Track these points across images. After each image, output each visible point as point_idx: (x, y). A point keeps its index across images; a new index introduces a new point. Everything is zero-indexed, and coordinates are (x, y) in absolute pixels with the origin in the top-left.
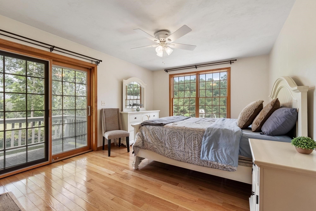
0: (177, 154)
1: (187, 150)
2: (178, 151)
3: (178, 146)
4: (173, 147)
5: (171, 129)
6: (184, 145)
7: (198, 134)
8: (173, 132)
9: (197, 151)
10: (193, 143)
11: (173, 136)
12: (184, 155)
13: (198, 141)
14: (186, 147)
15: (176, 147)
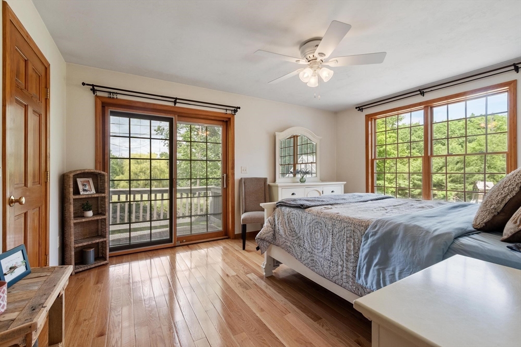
0: (319, 264)
1: (335, 258)
2: (322, 257)
3: (322, 249)
4: (314, 249)
5: (313, 217)
6: (331, 249)
7: (356, 230)
8: (316, 222)
9: (351, 264)
10: (345, 247)
11: (316, 230)
12: (330, 267)
13: (354, 244)
14: (334, 253)
15: (319, 249)
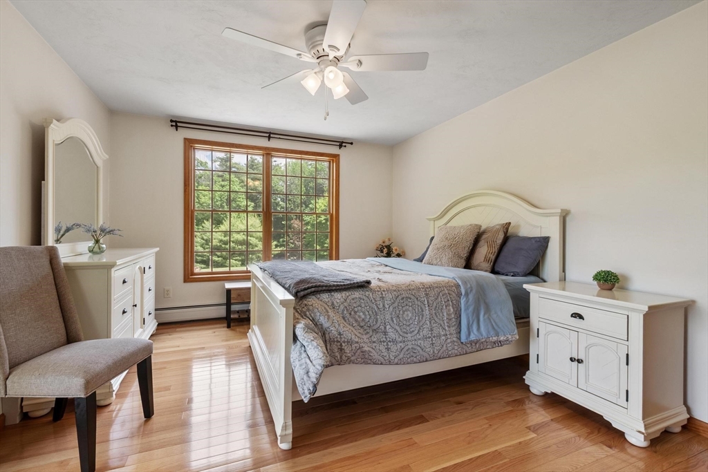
0: (419, 348)
1: (435, 332)
2: (419, 339)
3: (418, 329)
4: (406, 335)
5: (395, 293)
6: (430, 322)
7: (451, 292)
8: (403, 299)
9: (453, 328)
10: (445, 314)
11: (404, 309)
12: (433, 344)
13: (452, 306)
14: (435, 325)
15: (413, 331)
